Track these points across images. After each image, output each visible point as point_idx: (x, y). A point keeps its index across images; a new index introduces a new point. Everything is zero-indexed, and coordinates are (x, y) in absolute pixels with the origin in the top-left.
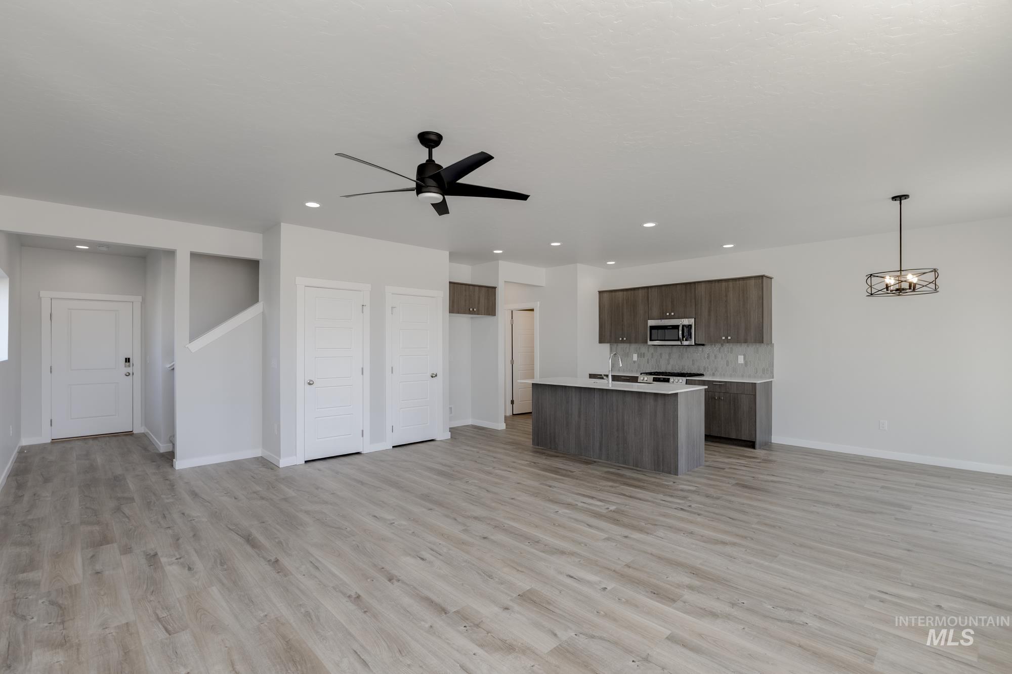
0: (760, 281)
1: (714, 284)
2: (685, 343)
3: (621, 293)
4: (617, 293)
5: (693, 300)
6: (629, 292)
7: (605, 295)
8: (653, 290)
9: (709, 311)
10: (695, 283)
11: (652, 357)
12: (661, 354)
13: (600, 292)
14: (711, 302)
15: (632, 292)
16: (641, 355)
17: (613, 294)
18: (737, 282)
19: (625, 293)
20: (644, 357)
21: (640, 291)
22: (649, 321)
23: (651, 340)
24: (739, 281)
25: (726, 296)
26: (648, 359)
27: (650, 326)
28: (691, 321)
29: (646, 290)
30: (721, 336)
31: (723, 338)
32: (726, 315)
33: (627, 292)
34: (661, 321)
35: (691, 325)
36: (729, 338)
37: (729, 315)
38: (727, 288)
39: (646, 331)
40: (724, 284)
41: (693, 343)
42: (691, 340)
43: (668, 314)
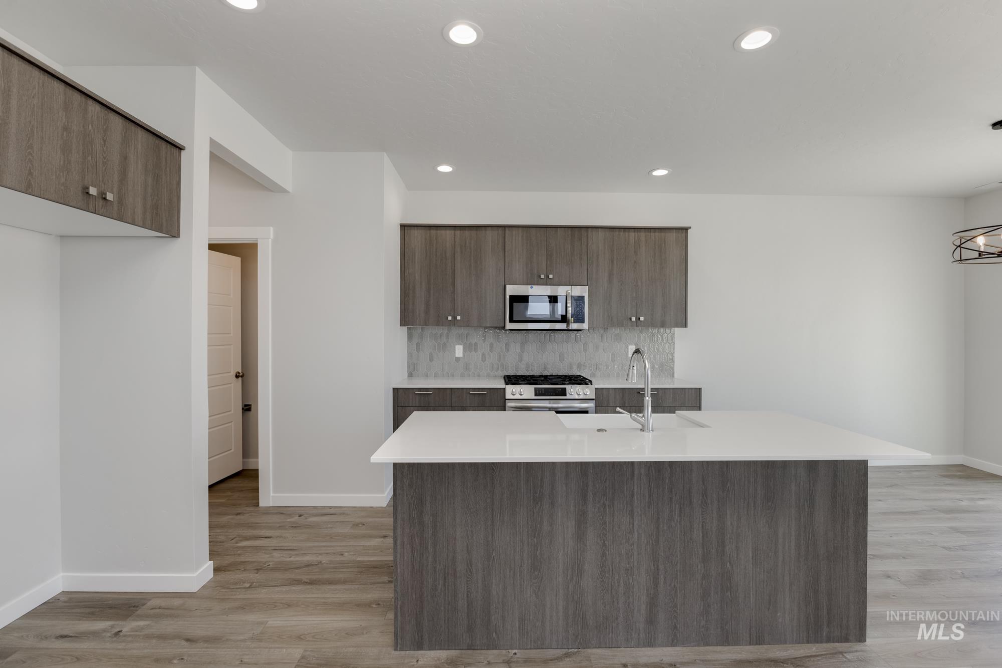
0: (684, 235)
1: (617, 233)
2: (574, 326)
3: (449, 233)
4: (442, 232)
5: (585, 257)
6: (467, 233)
7: (416, 233)
8: (514, 232)
9: (611, 275)
10: (587, 228)
11: (491, 350)
12: (507, 345)
13: (403, 227)
14: (612, 261)
15: (474, 233)
16: (467, 348)
17: (434, 232)
18: (652, 234)
19: (458, 232)
20: (476, 350)
21: (489, 232)
22: (508, 287)
23: (511, 320)
24: (655, 232)
25: (636, 253)
26: (483, 355)
27: (510, 296)
28: (577, 291)
29: (500, 231)
30: (629, 317)
31: (633, 319)
32: (635, 283)
33: (462, 232)
34: (532, 288)
35: (584, 296)
36: (642, 319)
37: (639, 284)
38: (637, 242)
39: (502, 306)
40: (632, 234)
41: (585, 326)
42: (583, 322)
43: (542, 276)
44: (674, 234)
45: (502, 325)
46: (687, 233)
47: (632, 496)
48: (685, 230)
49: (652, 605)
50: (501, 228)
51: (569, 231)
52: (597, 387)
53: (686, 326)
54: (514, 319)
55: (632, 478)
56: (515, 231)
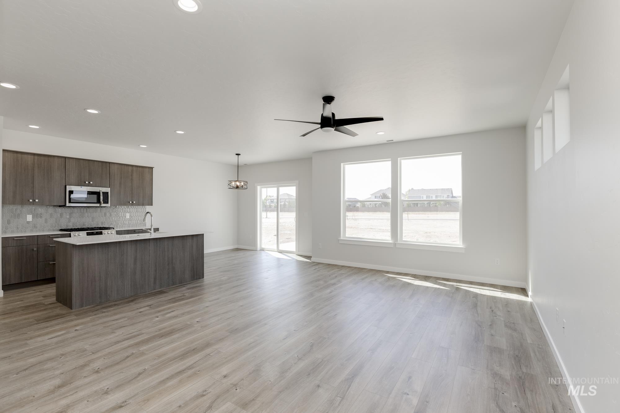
1: (123, 166)
2: (103, 205)
3: (31, 157)
4: (27, 156)
5: (108, 175)
6: (42, 158)
9: (120, 184)
10: (110, 163)
13: (5, 151)
14: (121, 178)
15: (46, 158)
16: (35, 216)
17: (20, 155)
18: (139, 168)
19: (36, 157)
20: (41, 217)
21: (56, 159)
22: (67, 187)
23: (70, 202)
25: (132, 175)
27: (69, 191)
28: (108, 190)
30: (129, 201)
31: (131, 202)
32: (131, 188)
33: (38, 157)
34: (81, 187)
35: (108, 192)
36: (134, 202)
37: (133, 188)
38: (132, 171)
39: (63, 195)
40: (130, 168)
41: (109, 205)
42: (108, 203)
43: (87, 182)
44: (147, 169)
45: (63, 204)
46: (152, 169)
47: (150, 251)
48: (152, 168)
49: (155, 279)
50: (63, 158)
51: (100, 164)
52: (117, 230)
53: (152, 205)
54: (71, 202)
55: (150, 246)
56: (71, 160)
